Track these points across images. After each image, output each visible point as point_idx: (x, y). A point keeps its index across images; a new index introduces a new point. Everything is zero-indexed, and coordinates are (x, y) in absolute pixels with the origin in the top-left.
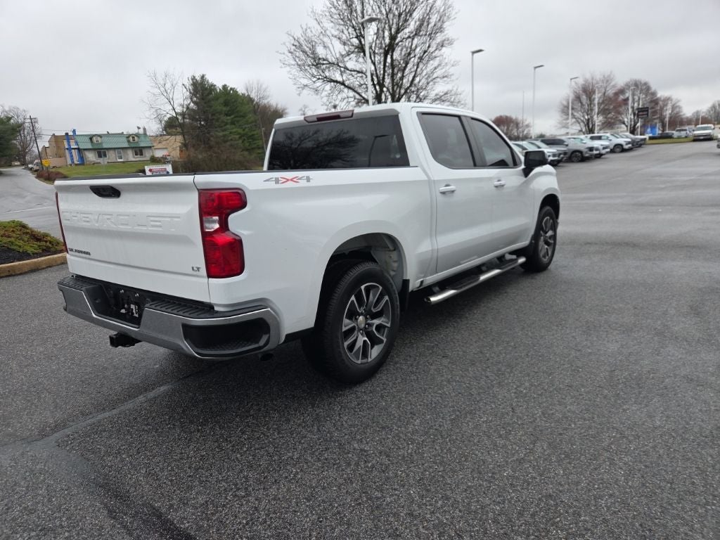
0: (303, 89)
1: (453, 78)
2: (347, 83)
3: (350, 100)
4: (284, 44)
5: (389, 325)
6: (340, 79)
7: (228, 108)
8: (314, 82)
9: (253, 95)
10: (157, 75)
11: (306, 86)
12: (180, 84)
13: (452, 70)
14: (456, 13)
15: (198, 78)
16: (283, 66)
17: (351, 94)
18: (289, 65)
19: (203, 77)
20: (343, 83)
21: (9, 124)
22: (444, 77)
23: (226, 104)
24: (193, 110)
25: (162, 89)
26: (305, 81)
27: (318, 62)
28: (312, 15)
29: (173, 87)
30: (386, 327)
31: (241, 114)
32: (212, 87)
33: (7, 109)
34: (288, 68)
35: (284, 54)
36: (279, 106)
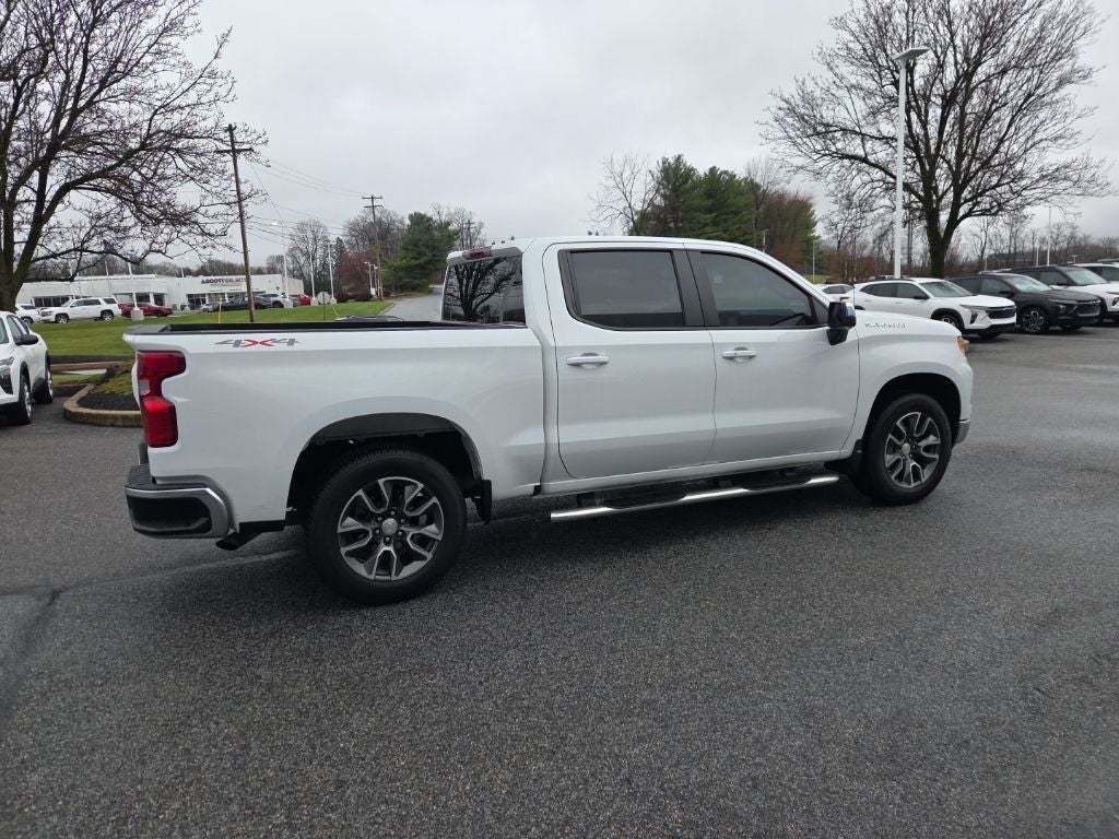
0: (795, 172)
1: (1080, 138)
2: (871, 158)
3: (876, 184)
4: (768, 109)
5: (440, 538)
6: (860, 152)
7: (711, 202)
8: (815, 161)
9: (758, 180)
10: (614, 161)
11: (802, 168)
12: (644, 171)
13: (1077, 125)
14: (1103, 21)
15: (672, 161)
16: (764, 141)
17: (877, 174)
18: (774, 140)
19: (678, 159)
20: (865, 160)
21: (447, 230)
22: (1056, 139)
23: (710, 195)
24: (659, 207)
25: (618, 180)
26: (800, 161)
27: (824, 131)
28: (820, 59)
29: (633, 175)
30: (435, 540)
31: (731, 209)
32: (690, 171)
33: (452, 211)
34: (773, 144)
35: (767, 124)
36: (801, 195)
